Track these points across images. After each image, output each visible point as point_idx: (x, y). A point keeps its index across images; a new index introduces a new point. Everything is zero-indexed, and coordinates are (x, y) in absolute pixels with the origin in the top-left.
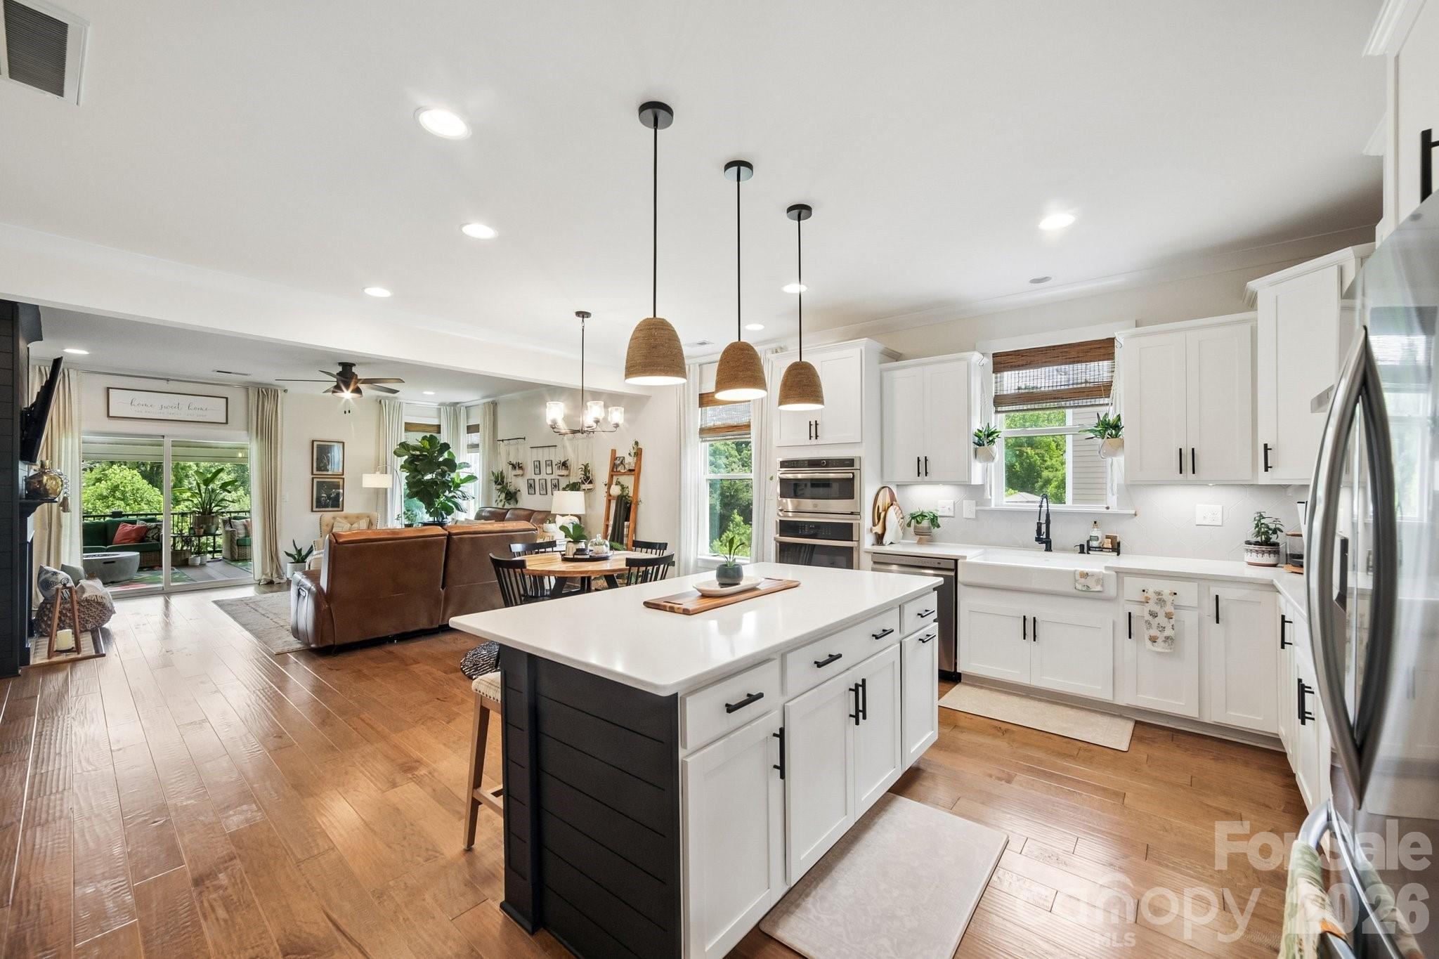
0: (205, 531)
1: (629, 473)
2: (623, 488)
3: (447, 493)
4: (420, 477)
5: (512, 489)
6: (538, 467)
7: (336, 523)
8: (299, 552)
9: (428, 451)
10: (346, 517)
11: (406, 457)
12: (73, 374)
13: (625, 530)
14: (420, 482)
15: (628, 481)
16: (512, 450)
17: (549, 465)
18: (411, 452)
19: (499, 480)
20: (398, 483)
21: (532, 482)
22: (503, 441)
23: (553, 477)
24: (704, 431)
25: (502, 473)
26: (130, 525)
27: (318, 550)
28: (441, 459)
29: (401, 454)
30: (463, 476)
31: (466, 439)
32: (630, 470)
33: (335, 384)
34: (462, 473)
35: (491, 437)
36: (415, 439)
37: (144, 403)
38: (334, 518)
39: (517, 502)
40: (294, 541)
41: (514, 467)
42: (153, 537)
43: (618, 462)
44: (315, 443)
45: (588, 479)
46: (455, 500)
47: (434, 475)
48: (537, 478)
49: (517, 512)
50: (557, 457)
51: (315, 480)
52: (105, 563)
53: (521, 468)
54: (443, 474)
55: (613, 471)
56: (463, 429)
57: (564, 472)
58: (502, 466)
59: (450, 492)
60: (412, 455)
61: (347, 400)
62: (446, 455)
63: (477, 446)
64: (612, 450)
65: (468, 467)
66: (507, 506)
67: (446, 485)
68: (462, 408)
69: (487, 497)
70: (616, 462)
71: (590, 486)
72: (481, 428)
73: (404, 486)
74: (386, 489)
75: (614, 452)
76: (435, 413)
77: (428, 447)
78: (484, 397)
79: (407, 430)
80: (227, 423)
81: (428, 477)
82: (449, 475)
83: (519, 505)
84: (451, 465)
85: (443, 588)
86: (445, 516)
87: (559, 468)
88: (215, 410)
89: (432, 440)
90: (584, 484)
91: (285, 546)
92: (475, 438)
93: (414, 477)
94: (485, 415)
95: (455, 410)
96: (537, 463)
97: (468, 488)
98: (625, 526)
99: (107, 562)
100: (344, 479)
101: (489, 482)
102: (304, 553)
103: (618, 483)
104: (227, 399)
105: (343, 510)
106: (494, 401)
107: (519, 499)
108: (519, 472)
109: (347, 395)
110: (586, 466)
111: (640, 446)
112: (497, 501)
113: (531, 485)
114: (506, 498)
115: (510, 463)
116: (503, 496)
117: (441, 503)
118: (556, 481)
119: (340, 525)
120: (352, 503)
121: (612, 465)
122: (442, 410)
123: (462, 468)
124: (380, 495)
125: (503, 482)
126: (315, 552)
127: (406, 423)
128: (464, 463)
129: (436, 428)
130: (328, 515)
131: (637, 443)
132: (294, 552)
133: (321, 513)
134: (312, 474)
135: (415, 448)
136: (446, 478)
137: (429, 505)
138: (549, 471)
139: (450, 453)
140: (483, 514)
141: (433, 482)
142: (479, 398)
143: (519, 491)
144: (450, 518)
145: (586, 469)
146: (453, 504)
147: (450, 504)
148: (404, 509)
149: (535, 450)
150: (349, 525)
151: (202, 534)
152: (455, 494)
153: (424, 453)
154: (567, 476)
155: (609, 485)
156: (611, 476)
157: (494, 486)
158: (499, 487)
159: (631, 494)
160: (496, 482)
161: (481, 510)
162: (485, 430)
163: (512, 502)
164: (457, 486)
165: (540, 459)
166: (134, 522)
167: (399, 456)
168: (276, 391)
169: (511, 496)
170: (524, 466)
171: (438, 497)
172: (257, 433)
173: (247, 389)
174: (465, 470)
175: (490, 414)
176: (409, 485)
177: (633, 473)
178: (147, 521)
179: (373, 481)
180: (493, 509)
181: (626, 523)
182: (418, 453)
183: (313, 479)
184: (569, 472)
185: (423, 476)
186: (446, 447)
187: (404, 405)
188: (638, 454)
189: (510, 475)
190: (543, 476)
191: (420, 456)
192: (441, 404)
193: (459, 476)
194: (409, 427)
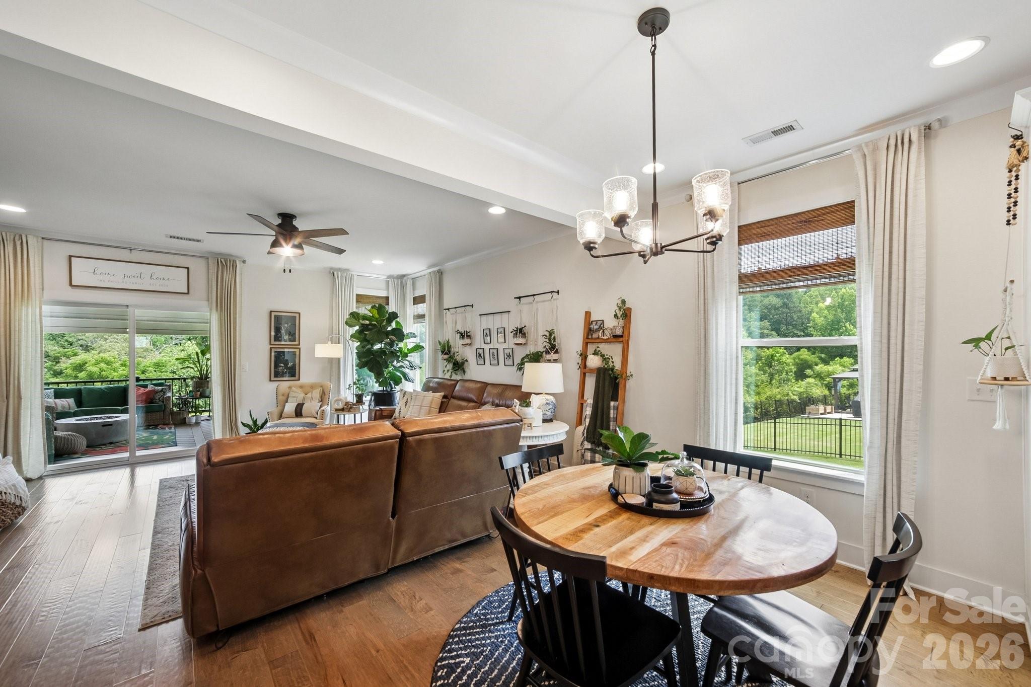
0: (201, 393)
1: (614, 340)
2: (605, 359)
3: (395, 363)
4: (369, 346)
5: (459, 359)
6: (487, 333)
7: (291, 392)
8: (255, 422)
9: (376, 320)
10: (301, 387)
11: (357, 328)
12: (32, 241)
13: (612, 412)
14: (370, 352)
15: (614, 351)
16: (459, 318)
17: (501, 333)
18: (361, 321)
19: (446, 350)
20: (350, 353)
21: (481, 351)
22: (448, 309)
23: (506, 346)
24: (744, 279)
25: (448, 342)
26: (142, 389)
27: (272, 421)
28: (389, 329)
29: (352, 324)
30: (410, 346)
31: (412, 310)
32: (616, 336)
33: (274, 238)
34: (409, 343)
35: (438, 306)
36: (364, 310)
37: (107, 273)
38: (290, 388)
39: (464, 372)
40: (250, 412)
41: (463, 335)
42: (159, 398)
43: (594, 327)
44: (273, 314)
45: (553, 348)
46: (403, 370)
47: (383, 345)
48: (487, 347)
49: (468, 384)
50: (511, 323)
51: (273, 350)
52: (104, 426)
53: (469, 337)
54: (391, 344)
55: (587, 338)
56: (410, 301)
57: (521, 340)
58: (449, 334)
59: (398, 361)
60: (363, 324)
61: (288, 258)
62: (394, 325)
63: (423, 316)
64: (586, 312)
65: (415, 337)
66: (454, 377)
67: (394, 355)
68: (409, 280)
69: (434, 368)
70: (591, 326)
71: (555, 356)
72: (427, 298)
73: (355, 356)
74: (339, 359)
75: (588, 314)
76: (383, 286)
77: (377, 316)
78: (429, 267)
79: (358, 301)
80: (188, 293)
81: (377, 346)
82: (397, 345)
83: (467, 377)
84: (399, 334)
85: (393, 517)
86: (393, 386)
87: (515, 335)
88: (176, 280)
89: (380, 309)
90: (549, 353)
91: (243, 417)
92: (421, 308)
93: (364, 347)
94: (431, 285)
95: (402, 283)
96: (488, 332)
97: (414, 358)
98: (612, 408)
99: (105, 425)
100: (300, 349)
101: (435, 351)
102: (260, 423)
103: (595, 353)
104: (188, 268)
105: (299, 380)
106: (440, 270)
107: (467, 370)
108: (467, 341)
109: (287, 250)
110: (551, 333)
111: (627, 305)
112: (444, 372)
113: (480, 355)
114: (453, 368)
115: (458, 332)
116: (450, 366)
117: (390, 372)
118: (510, 351)
119: (295, 395)
120: (308, 374)
121: (586, 331)
122: (390, 282)
123: (409, 338)
124: (334, 365)
125: (450, 352)
126: (268, 424)
127: (357, 295)
128: (411, 333)
129: (384, 300)
130: (285, 385)
131: (624, 302)
132: (251, 423)
133: (278, 383)
134: (271, 344)
135: (365, 318)
136: (395, 348)
137: (379, 375)
138: (501, 340)
139: (398, 323)
140: (431, 385)
141: (382, 352)
142: (425, 268)
143: (467, 361)
144: (398, 388)
145: (551, 336)
146: (401, 374)
147: (398, 374)
148: (356, 376)
149: (484, 318)
150: (303, 395)
151: (198, 396)
152: (403, 364)
153: (373, 323)
154: (525, 344)
155: (584, 356)
156: (586, 344)
157: (440, 356)
158: (446, 357)
159: (618, 366)
160: (443, 352)
161: (428, 382)
162: (431, 301)
163: (459, 372)
164: (406, 355)
165: (490, 327)
166: (146, 386)
167: (351, 326)
168: (234, 262)
169: (459, 366)
170: (472, 335)
171: (387, 367)
172: (217, 305)
173: (207, 258)
174: (412, 339)
175: (436, 283)
176: (360, 355)
177: (621, 339)
178: (155, 385)
179: (326, 351)
180: (441, 380)
181: (612, 403)
182: (367, 322)
183: (271, 348)
184: (527, 341)
185: (372, 345)
186: (394, 316)
187: (355, 277)
188: (626, 314)
189: (457, 345)
190: (494, 345)
191: (370, 325)
192: (390, 277)
193: (407, 346)
194: (360, 299)
